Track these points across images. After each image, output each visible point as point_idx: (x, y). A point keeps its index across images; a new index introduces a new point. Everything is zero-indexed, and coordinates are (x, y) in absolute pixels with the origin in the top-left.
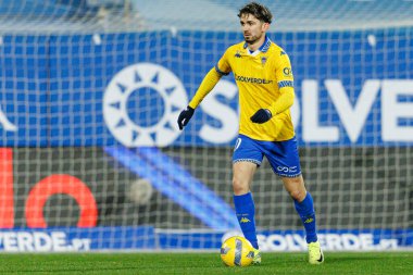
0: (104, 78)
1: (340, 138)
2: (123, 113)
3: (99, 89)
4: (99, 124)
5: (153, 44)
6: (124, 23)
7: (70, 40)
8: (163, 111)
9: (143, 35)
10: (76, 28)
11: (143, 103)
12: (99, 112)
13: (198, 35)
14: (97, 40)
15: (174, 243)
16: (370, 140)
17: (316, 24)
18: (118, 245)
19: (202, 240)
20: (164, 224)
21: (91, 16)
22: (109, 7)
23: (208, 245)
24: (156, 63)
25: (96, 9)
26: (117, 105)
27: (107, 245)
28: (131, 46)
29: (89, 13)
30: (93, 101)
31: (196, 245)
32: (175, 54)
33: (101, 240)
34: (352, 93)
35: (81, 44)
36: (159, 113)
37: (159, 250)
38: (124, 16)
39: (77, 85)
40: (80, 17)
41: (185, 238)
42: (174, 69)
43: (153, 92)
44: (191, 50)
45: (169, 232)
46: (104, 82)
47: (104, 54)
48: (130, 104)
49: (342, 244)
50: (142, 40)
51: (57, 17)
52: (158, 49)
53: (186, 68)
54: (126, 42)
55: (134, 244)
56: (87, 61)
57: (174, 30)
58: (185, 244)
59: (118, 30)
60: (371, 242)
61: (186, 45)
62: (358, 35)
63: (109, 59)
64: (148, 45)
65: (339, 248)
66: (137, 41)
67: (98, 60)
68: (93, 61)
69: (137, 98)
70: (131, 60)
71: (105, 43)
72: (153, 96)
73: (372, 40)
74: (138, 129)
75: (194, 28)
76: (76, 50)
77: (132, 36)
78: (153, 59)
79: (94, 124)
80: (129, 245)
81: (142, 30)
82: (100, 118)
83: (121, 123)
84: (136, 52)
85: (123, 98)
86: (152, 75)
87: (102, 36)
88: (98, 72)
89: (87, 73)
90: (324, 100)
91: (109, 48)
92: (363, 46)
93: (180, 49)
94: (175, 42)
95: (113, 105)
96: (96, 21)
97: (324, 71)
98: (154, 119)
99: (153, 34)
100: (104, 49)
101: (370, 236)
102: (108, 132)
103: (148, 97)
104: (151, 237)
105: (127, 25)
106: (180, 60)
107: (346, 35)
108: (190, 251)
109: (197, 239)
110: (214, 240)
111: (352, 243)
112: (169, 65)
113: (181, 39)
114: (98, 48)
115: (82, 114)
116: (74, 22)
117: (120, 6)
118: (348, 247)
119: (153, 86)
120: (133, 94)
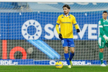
0: (22, 23)
1: (78, 38)
2: (26, 32)
3: (21, 26)
4: (20, 34)
7: (14, 14)
8: (36, 31)
9: (31, 13)
10: (15, 11)
11: (31, 29)
12: (21, 32)
13: (44, 13)
14: (20, 14)
15: (38, 63)
16: (85, 38)
17: (73, 11)
18: (24, 64)
19: (45, 62)
20: (35, 59)
21: (19, 8)
22: (23, 6)
23: (46, 64)
24: (34, 20)
25: (20, 7)
26: (25, 30)
27: (22, 64)
28: (28, 16)
29: (18, 7)
30: (19, 29)
31: (43, 64)
32: (39, 17)
33: (20, 62)
34: (81, 27)
35: (17, 15)
36: (35, 32)
37: (34, 65)
38: (27, 8)
39: (15, 25)
40: (16, 8)
41: (41, 62)
42: (39, 21)
43: (34, 27)
44: (43, 17)
45: (37, 60)
46: (22, 24)
47: (22, 17)
48: (28, 30)
49: (78, 64)
50: (31, 14)
51: (11, 8)
52: (35, 16)
53: (41, 21)
54: (27, 14)
55: (28, 63)
56: (18, 19)
57: (39, 12)
58: (41, 64)
59: (25, 12)
60: (85, 63)
61: (42, 15)
62: (83, 13)
63: (23, 19)
64: (32, 15)
65: (77, 65)
66: (30, 14)
67: (21, 19)
68: (19, 19)
69: (30, 28)
70: (28, 19)
71: (22, 15)
72: (34, 28)
73: (86, 14)
74: (30, 36)
75: (43, 11)
76: (15, 16)
77: (29, 13)
78: (33, 19)
79: (19, 34)
80: (27, 64)
81: (31, 12)
82: (21, 33)
83: (26, 34)
84: (30, 17)
85: (26, 28)
87: (21, 13)
88: (20, 22)
89: (18, 22)
90: (74, 29)
91: (23, 16)
92: (84, 16)
93: (40, 16)
94: (39, 14)
95: (24, 30)
96: (20, 10)
98: (34, 33)
99: (34, 13)
100: (22, 16)
101: (85, 62)
102: (23, 36)
103: (32, 28)
104: (32, 62)
105: (27, 10)
106: (40, 19)
107: (80, 13)
108: (42, 65)
109: (43, 62)
110: (47, 62)
111: (80, 63)
112: (37, 20)
113: (40, 14)
114: (21, 16)
115: (17, 32)
116: (15, 10)
117: (26, 6)
118: (79, 64)
119: (34, 25)
120: (29, 27)
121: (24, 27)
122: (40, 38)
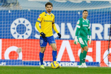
0: (11, 21)
1: (70, 38)
2: (15, 31)
3: (9, 24)
4: (9, 33)
5: (24, 13)
6: (16, 8)
7: (3, 12)
8: (26, 30)
9: (21, 11)
10: (4, 9)
11: (20, 28)
12: (9, 30)
13: (35, 11)
14: (10, 12)
15: (27, 64)
17: (65, 9)
18: (13, 64)
19: (34, 63)
20: (25, 59)
21: (8, 6)
22: (13, 3)
23: (36, 65)
24: (24, 18)
25: (10, 4)
26: (14, 29)
27: (10, 64)
28: (18, 13)
29: (8, 5)
30: (8, 27)
31: (33, 64)
32: (29, 16)
33: (8, 63)
34: (74, 27)
35: (6, 13)
37: (23, 66)
38: (16, 6)
39: (4, 23)
40: (5, 6)
41: (30, 63)
42: (29, 20)
43: (23, 25)
44: (33, 15)
45: (26, 61)
46: (11, 23)
47: (11, 15)
48: (17, 28)
49: (69, 65)
50: (21, 12)
52: (25, 14)
53: (32, 19)
54: (17, 12)
55: (17, 64)
56: (7, 17)
57: (29, 10)
58: (30, 64)
59: (15, 9)
60: (77, 64)
61: (32, 13)
62: (76, 12)
63: (12, 17)
64: (22, 13)
65: (69, 66)
66: (20, 12)
67: (10, 17)
68: (8, 17)
69: (19, 27)
70: (18, 17)
71: (11, 13)
72: (23, 26)
73: (79, 13)
74: (19, 35)
75: (34, 9)
76: (4, 14)
77: (18, 11)
78: (23, 17)
79: (8, 33)
80: (16, 64)
81: (21, 9)
82: (10, 32)
83: (15, 33)
84: (19, 15)
85: (16, 27)
86: (23, 21)
87: (11, 11)
88: (10, 20)
89: (7, 20)
90: (66, 28)
91: (13, 14)
92: (77, 15)
93: (31, 15)
94: (29, 13)
95: (13, 28)
96: (9, 7)
97: (67, 21)
98: (23, 32)
99: (24, 11)
100: (11, 14)
101: (77, 63)
102: (11, 35)
103: (22, 26)
104: (21, 62)
105: (17, 8)
106: (30, 17)
107: (73, 12)
108: (31, 66)
109: (33, 63)
110: (37, 63)
111: (72, 64)
112: (28, 18)
113: (31, 12)
114: (10, 14)
115: (5, 31)
116: (4, 7)
117: (16, 3)
118: (71, 66)
119: (23, 24)
120: (18, 26)
121: (13, 26)
122: (30, 37)
